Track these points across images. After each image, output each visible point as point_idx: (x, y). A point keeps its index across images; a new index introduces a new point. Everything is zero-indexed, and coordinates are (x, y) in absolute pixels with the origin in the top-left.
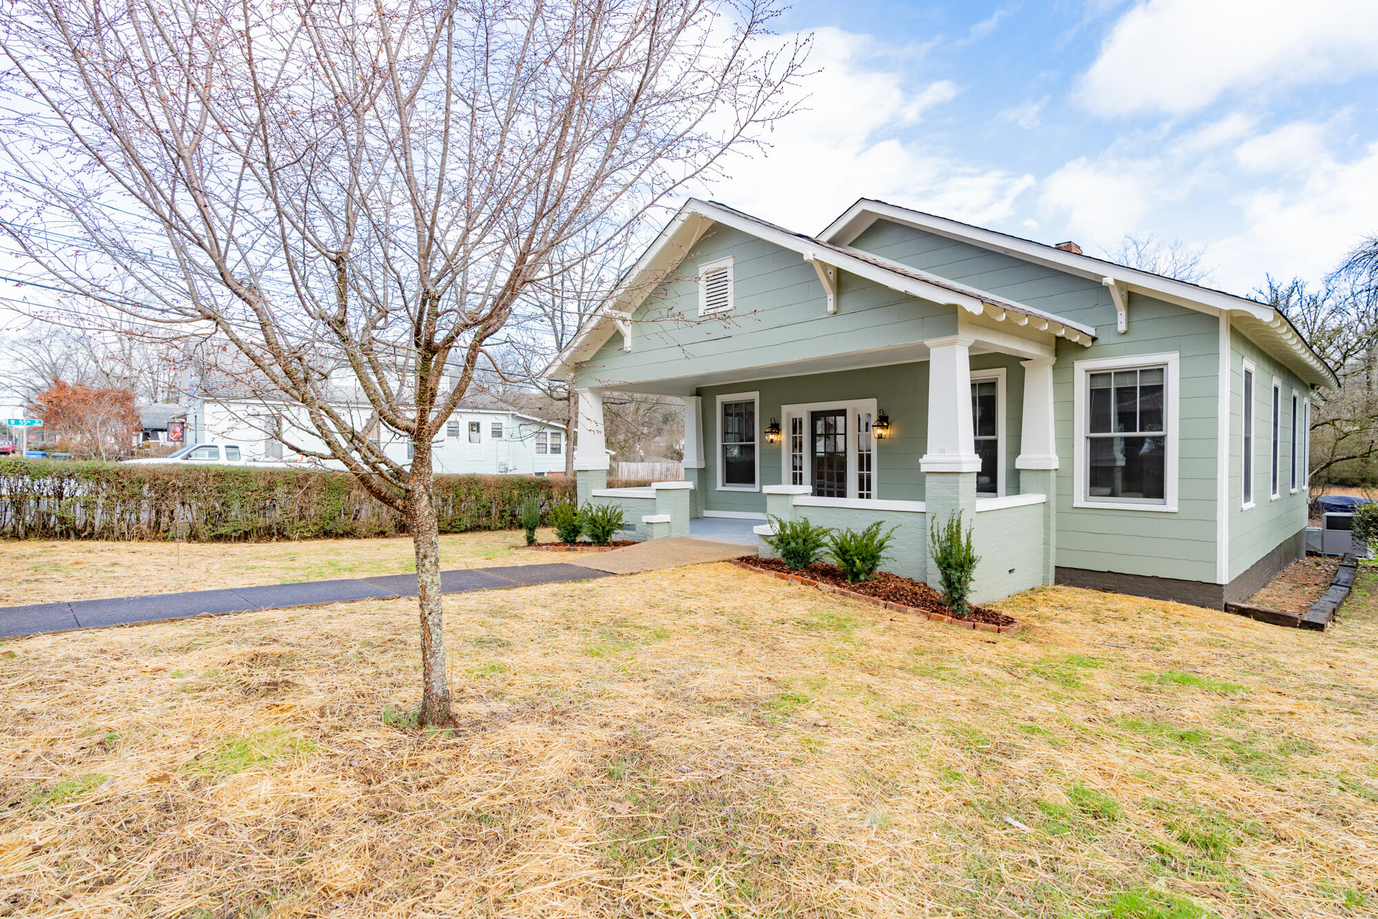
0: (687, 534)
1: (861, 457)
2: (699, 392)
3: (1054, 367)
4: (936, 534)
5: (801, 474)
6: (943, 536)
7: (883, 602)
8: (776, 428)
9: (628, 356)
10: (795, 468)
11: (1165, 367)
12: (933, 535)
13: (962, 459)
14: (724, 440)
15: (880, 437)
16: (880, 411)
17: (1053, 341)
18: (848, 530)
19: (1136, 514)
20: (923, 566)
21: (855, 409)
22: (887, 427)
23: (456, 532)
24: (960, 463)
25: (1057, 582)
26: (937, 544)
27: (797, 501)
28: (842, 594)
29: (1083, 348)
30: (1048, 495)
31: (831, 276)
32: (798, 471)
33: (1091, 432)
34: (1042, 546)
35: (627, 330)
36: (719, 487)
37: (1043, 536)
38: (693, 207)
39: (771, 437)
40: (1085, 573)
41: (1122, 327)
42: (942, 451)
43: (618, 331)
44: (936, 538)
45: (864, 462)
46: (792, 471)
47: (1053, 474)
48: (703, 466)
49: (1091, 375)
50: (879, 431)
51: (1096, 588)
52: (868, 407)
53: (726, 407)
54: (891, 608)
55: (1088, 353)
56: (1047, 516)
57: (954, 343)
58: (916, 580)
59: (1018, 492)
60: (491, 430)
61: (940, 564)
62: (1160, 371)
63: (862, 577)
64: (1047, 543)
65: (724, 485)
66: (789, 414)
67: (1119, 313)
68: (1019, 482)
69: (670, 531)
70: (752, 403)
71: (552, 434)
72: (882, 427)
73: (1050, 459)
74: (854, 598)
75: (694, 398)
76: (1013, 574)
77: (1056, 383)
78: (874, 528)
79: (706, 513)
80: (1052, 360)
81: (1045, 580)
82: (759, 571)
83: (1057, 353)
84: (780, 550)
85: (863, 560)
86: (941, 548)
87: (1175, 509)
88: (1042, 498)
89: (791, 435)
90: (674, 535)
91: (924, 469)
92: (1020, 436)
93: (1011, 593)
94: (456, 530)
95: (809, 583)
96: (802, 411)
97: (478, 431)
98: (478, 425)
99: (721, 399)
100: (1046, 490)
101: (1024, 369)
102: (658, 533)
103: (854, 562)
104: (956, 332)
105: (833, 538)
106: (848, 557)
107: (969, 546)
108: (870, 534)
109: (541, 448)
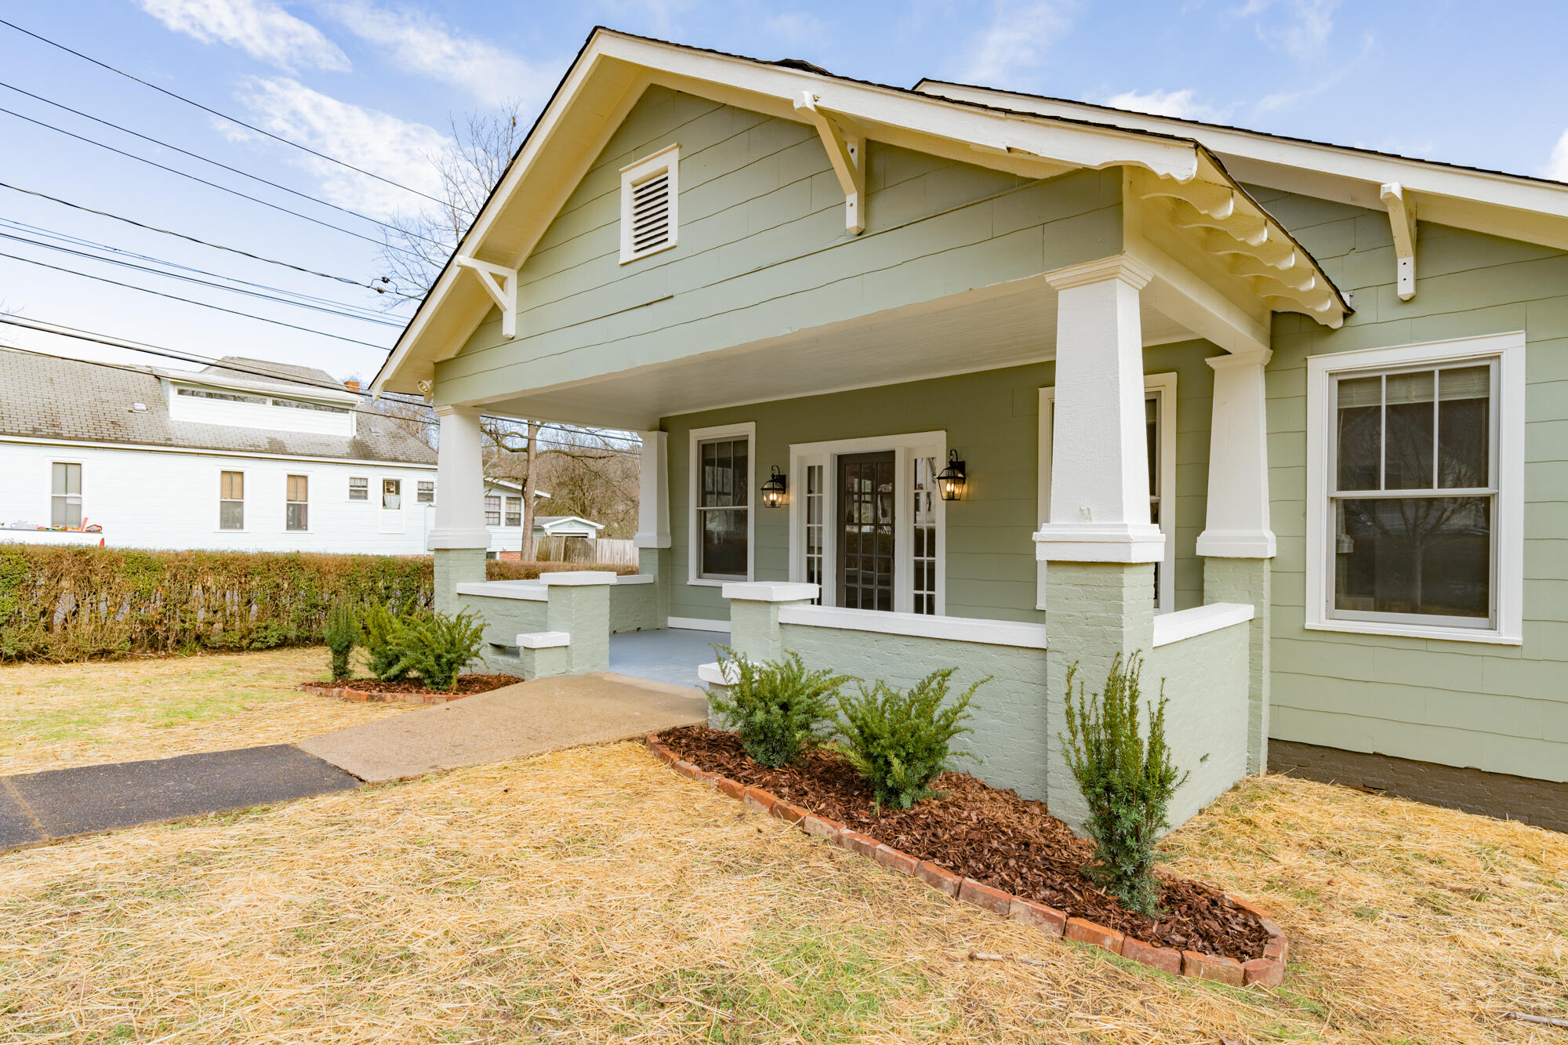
0: (603, 667)
1: (918, 534)
2: (663, 426)
3: (1269, 370)
4: (1076, 710)
5: (820, 560)
6: (1096, 716)
7: (950, 879)
8: (780, 483)
9: (512, 345)
10: (810, 549)
11: (1493, 364)
12: (1069, 714)
13: (1131, 533)
14: (703, 502)
15: (951, 497)
16: (951, 452)
17: (1268, 318)
18: (880, 685)
19: (1431, 646)
20: (1039, 765)
21: (909, 451)
22: (963, 481)
23: (260, 650)
24: (1127, 542)
25: (1273, 768)
26: (1080, 736)
27: (787, 615)
28: (858, 847)
29: (1327, 331)
30: (1258, 605)
31: (854, 157)
32: (816, 556)
33: (1341, 488)
34: (1247, 702)
35: (508, 299)
36: (693, 580)
37: (1248, 682)
38: (604, 46)
39: (773, 497)
40: (1326, 753)
41: (1406, 288)
42: (1084, 514)
43: (495, 304)
44: (1078, 721)
45: (924, 541)
46: (805, 555)
47: (1267, 566)
48: (668, 546)
49: (1340, 383)
50: (950, 487)
51: (1347, 783)
52: (932, 446)
53: (705, 448)
54: (972, 896)
55: (1333, 340)
56: (1255, 646)
57: (1112, 276)
58: (1024, 794)
59: (1200, 602)
60: (416, 492)
61: (1088, 786)
62: (1481, 371)
63: (906, 800)
64: (1254, 696)
65: (699, 577)
66: (801, 459)
67: (1400, 261)
68: (1202, 581)
69: (569, 662)
70: (743, 443)
71: (508, 498)
72: (955, 480)
73: (1264, 539)
74: (883, 862)
75: (655, 433)
76: (1206, 764)
77: (1268, 399)
78: (934, 685)
79: (673, 622)
80: (1263, 353)
81: (1251, 765)
82: (688, 773)
83: (1274, 342)
84: (740, 724)
85: (908, 760)
86: (1087, 741)
87: (1516, 638)
88: (1246, 612)
89: (806, 495)
90: (575, 670)
91: (1043, 554)
92: (1205, 497)
93: (1203, 805)
94: (259, 645)
95: (786, 815)
96: (822, 453)
97: (398, 492)
98: (397, 484)
99: (697, 435)
100: (1254, 597)
101: (1211, 372)
102: (542, 668)
103: (888, 764)
104: (1119, 251)
105: (845, 703)
106: (875, 750)
107: (1157, 744)
108: (924, 699)
109: (492, 515)
